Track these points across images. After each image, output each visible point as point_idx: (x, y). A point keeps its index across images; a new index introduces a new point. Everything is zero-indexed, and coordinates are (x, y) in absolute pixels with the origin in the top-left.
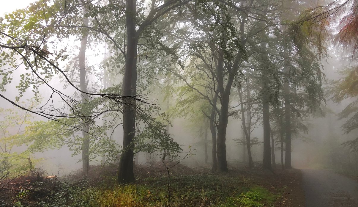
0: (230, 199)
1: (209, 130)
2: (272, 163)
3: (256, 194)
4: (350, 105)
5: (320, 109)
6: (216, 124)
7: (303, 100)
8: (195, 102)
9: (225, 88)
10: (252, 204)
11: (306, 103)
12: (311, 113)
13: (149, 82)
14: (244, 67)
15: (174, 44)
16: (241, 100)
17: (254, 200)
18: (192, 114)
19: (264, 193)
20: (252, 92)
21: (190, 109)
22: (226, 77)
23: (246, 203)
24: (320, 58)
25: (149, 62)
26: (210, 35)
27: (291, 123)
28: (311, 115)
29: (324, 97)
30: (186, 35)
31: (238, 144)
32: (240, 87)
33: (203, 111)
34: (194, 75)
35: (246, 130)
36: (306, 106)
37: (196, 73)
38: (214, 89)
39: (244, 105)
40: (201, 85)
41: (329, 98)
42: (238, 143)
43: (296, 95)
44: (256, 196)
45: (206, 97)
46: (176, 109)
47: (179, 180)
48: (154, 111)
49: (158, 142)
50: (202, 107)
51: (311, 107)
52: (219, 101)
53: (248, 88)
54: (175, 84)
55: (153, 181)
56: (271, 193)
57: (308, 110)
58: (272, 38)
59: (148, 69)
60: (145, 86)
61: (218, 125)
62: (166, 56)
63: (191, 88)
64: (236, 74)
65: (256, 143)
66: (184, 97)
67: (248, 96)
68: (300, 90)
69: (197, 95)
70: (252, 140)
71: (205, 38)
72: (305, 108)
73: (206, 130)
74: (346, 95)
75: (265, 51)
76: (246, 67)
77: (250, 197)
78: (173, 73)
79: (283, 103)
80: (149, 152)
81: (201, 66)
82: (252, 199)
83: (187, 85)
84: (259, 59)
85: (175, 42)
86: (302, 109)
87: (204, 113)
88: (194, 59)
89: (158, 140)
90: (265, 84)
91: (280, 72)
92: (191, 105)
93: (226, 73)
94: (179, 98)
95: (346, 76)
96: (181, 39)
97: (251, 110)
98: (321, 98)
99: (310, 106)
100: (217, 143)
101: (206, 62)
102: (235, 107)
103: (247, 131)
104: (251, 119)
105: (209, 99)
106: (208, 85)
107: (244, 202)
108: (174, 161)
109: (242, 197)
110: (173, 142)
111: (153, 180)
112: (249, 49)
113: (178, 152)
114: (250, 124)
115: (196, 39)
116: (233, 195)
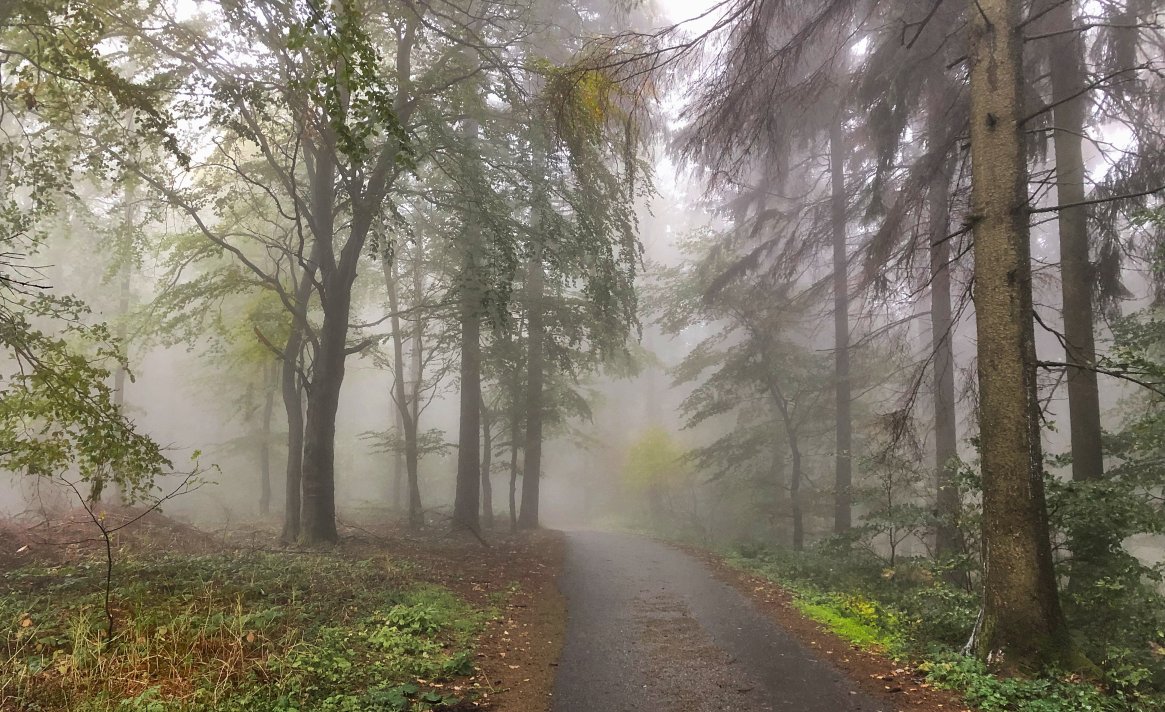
0: (334, 632)
1: (279, 398)
2: (481, 512)
3: (422, 613)
4: (704, 343)
5: (626, 351)
6: (305, 379)
7: (579, 319)
8: (228, 296)
9: (337, 257)
10: (406, 647)
11: (589, 330)
12: (603, 360)
13: (40, 203)
14: (404, 191)
15: (152, 76)
16: (393, 304)
17: (415, 633)
18: (215, 338)
19: (448, 607)
20: (430, 279)
21: (209, 318)
22: (346, 219)
23: (386, 644)
24: (631, 196)
25: (46, 125)
26: (292, 66)
27: (544, 387)
28: (601, 367)
29: (637, 315)
30: (203, 49)
31: (377, 448)
32: (389, 259)
33: (256, 329)
34: (229, 197)
35: (407, 404)
36: (588, 338)
37: (236, 192)
38: (299, 254)
39: (402, 322)
40: (252, 237)
41: (654, 317)
42: (376, 445)
43: (562, 301)
44: (422, 620)
45: (271, 282)
46: (155, 314)
47: (156, 572)
48: (58, 317)
49: (72, 434)
50: (255, 317)
51: (602, 343)
52: (315, 298)
53: (417, 264)
54: (155, 223)
55: (49, 579)
56: (468, 606)
57: (592, 352)
58: (496, 111)
59: (38, 151)
60: (25, 217)
61: (310, 380)
62: (117, 113)
63: (214, 242)
64: (379, 211)
65: (435, 448)
66: (189, 275)
67: (417, 292)
68: (572, 289)
69: (236, 271)
70: (424, 439)
71: (275, 72)
72: (585, 346)
73: (270, 396)
74: (694, 316)
75: (473, 148)
76: (411, 193)
77: (402, 622)
78: (146, 182)
79: (523, 323)
80: (32, 471)
81: (258, 168)
82: (405, 630)
83: (200, 231)
84: (453, 172)
85: (157, 65)
86: (575, 347)
87: (261, 338)
88: (230, 139)
89: (76, 428)
90: (470, 256)
91: (517, 224)
92: (215, 304)
93: (343, 206)
94: (167, 274)
95: (696, 257)
96: (183, 59)
97: (424, 339)
98: (630, 317)
99: (600, 340)
100: (304, 443)
101: (276, 159)
102: (369, 325)
103: (410, 408)
104: (422, 367)
105: (280, 289)
106: (281, 241)
107: (381, 640)
108: (139, 504)
109: (374, 623)
110: (135, 436)
111: (49, 576)
112: (423, 136)
113: (156, 470)
114: (418, 384)
115: (240, 70)
116: (347, 617)
